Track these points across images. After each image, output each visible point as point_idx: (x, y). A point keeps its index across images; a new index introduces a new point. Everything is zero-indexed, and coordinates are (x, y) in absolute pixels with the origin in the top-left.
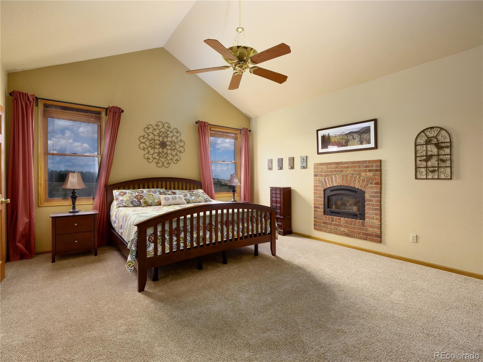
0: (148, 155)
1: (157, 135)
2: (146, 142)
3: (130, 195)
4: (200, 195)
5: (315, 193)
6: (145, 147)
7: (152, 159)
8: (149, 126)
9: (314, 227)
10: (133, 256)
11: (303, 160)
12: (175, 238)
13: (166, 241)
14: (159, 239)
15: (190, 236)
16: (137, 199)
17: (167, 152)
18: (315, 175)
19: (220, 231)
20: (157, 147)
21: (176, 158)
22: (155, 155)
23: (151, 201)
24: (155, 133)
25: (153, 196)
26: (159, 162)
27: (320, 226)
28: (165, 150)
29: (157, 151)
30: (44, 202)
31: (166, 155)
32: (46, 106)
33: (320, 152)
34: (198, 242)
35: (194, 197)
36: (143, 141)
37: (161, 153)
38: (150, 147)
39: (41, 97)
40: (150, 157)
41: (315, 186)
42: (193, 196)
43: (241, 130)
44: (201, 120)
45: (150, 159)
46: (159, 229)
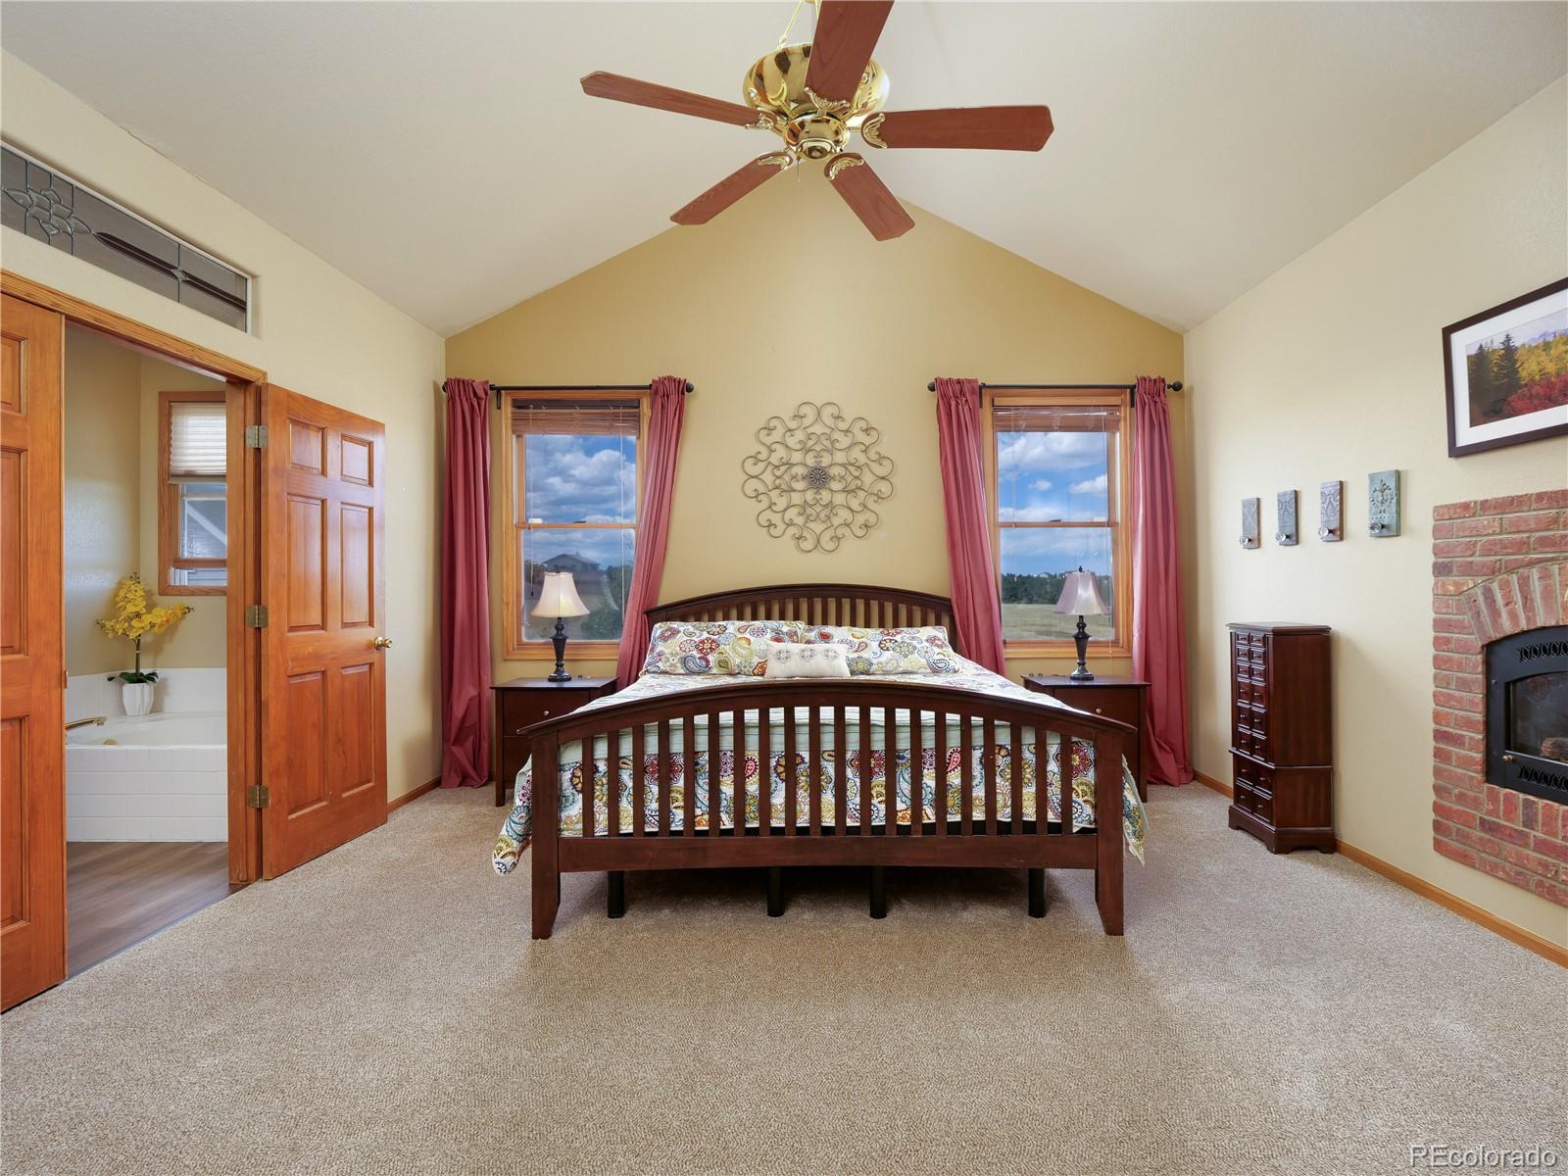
0: (768, 514)
1: (798, 447)
2: (762, 473)
3: (686, 638)
4: (915, 648)
5: (1437, 662)
6: (762, 489)
7: (781, 527)
8: (774, 422)
9: (1435, 839)
10: (512, 825)
11: (1382, 491)
12: (653, 789)
13: (626, 793)
14: (603, 785)
15: (707, 788)
16: (701, 651)
17: (831, 502)
18: (1440, 570)
19: (831, 785)
20: (800, 485)
21: (861, 519)
22: (792, 513)
23: (738, 661)
24: (792, 442)
25: (749, 644)
26: (805, 534)
27: (1464, 838)
28: (825, 496)
29: (796, 498)
30: (514, 649)
31: (826, 511)
32: (518, 405)
33: (1461, 442)
34: (739, 816)
35: (891, 652)
36: (755, 470)
37: (810, 506)
38: (777, 488)
39: (507, 385)
40: (776, 519)
41: (1438, 625)
42: (888, 649)
43: (1132, 388)
44: (946, 377)
45: (776, 526)
46: (601, 750)
